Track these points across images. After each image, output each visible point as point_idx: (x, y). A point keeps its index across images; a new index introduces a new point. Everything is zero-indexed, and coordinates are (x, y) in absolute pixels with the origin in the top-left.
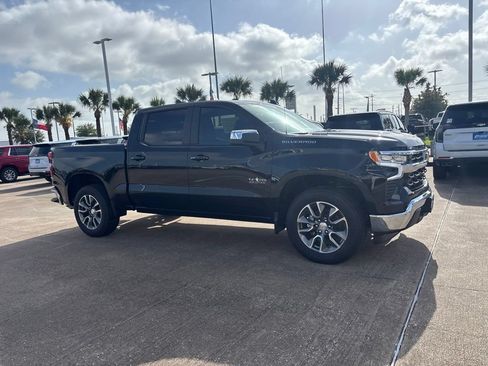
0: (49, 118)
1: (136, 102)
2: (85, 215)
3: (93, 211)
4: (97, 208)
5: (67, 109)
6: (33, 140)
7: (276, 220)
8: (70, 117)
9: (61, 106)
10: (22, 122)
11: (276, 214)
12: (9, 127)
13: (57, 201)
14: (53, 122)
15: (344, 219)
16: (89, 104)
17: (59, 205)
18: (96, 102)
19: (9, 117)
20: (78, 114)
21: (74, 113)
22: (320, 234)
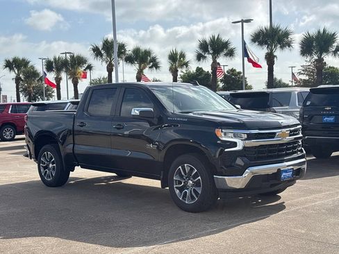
0: (59, 71)
1: (153, 55)
2: (45, 168)
3: (51, 165)
4: (53, 163)
5: (78, 61)
6: (41, 94)
7: (161, 177)
8: (81, 69)
9: (72, 57)
10: (32, 74)
11: (162, 172)
12: (18, 80)
13: (27, 156)
14: (63, 75)
15: (199, 178)
16: (101, 55)
17: (28, 159)
18: (109, 54)
19: (18, 67)
20: (90, 67)
21: (86, 66)
22: (187, 189)
